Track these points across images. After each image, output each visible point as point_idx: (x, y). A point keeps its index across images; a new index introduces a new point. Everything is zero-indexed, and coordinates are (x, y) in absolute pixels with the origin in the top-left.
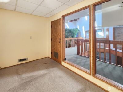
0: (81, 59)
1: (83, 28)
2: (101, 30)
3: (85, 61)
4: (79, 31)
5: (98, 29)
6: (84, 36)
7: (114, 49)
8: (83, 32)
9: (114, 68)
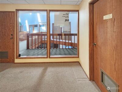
0: (33, 52)
1: (27, 21)
2: (44, 25)
3: (37, 52)
4: (21, 24)
5: (42, 24)
6: (28, 30)
7: (53, 40)
8: (26, 26)
9: (56, 50)
